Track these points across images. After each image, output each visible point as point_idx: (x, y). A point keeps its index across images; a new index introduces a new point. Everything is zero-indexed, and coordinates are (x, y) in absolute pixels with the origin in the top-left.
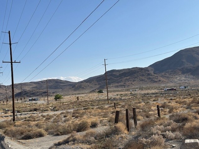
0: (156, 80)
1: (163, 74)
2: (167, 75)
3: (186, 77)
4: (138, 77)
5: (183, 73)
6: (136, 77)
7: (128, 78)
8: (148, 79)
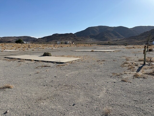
0: (79, 40)
1: (81, 37)
2: (84, 38)
3: (92, 40)
4: (69, 37)
5: (91, 37)
6: (68, 37)
7: (63, 37)
8: (74, 39)
